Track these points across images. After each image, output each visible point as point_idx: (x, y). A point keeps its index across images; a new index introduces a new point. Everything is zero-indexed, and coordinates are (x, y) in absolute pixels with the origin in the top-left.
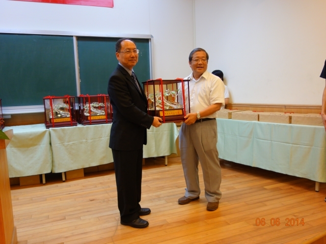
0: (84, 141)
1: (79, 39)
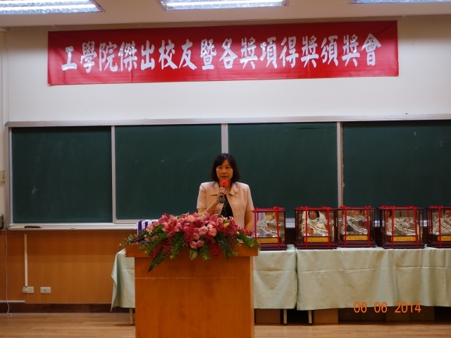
1: (346, 125)
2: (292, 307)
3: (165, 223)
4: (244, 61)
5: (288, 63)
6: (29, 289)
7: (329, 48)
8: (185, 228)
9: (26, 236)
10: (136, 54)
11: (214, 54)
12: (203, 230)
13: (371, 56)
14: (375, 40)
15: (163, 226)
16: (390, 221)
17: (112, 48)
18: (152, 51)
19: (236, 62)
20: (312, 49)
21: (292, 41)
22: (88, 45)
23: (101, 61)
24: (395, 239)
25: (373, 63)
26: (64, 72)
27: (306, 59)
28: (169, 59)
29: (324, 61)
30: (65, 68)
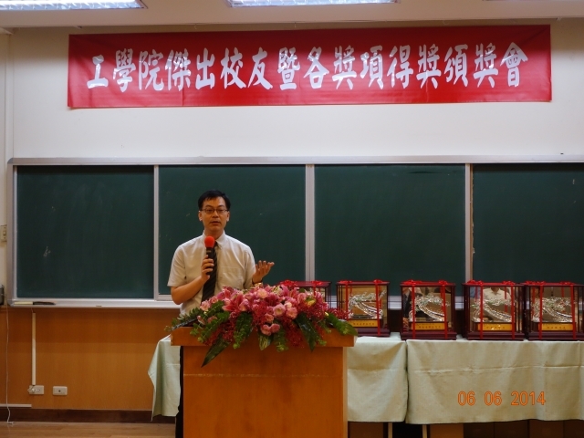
0: (467, 369)
1: (478, 168)
2: (400, 419)
3: (226, 299)
4: (338, 78)
5: (399, 82)
6: (37, 389)
7: (456, 62)
8: (254, 306)
9: (34, 315)
10: (189, 67)
11: (297, 68)
12: (279, 310)
13: (513, 73)
14: (520, 51)
15: (224, 303)
16: (537, 302)
17: (157, 58)
18: (211, 63)
19: (327, 80)
20: (432, 63)
21: (405, 51)
22: (123, 54)
23: (142, 76)
24: (544, 327)
25: (516, 83)
26: (91, 90)
27: (424, 76)
28: (235, 75)
29: (449, 79)
30: (91, 85)
